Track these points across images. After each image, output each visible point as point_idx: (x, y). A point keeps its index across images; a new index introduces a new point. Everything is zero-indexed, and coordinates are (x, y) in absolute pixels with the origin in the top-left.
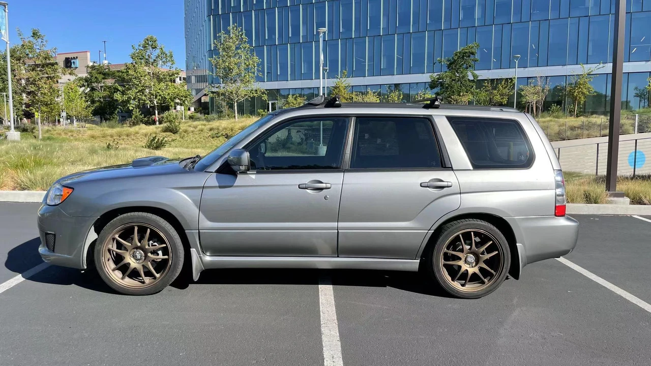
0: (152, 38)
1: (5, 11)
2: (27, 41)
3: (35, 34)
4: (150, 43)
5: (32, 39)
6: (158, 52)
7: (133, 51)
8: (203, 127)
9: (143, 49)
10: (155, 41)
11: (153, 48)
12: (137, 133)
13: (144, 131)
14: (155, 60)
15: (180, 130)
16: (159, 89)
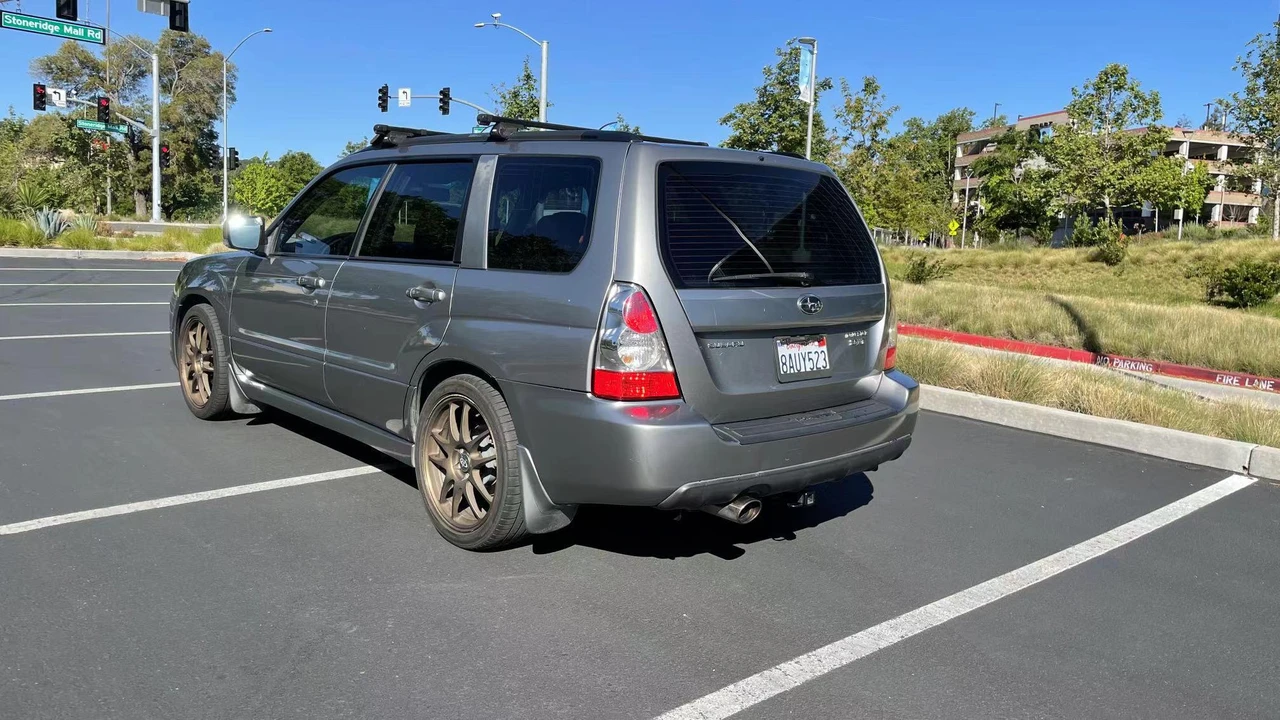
0: (1116, 68)
1: (812, 53)
2: (854, 98)
3: (870, 87)
4: (1113, 79)
5: (862, 95)
6: (1125, 95)
7: (1072, 98)
8: (1181, 253)
9: (1094, 93)
10: (1123, 74)
11: (1116, 89)
12: (1037, 261)
13: (1051, 258)
14: (1119, 114)
15: (1126, 258)
16: (1112, 174)
